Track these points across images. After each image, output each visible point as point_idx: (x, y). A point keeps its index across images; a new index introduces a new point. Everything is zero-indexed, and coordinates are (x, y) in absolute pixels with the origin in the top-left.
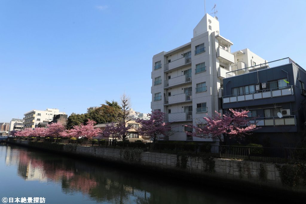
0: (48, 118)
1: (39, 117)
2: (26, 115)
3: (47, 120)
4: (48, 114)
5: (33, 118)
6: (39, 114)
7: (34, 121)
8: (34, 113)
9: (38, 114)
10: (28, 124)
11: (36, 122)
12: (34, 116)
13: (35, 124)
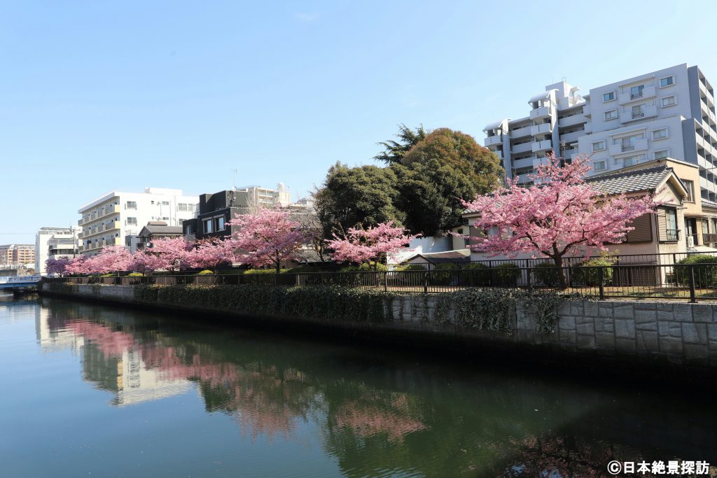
0: (158, 216)
1: (131, 213)
2: (85, 212)
3: (155, 220)
4: (155, 203)
5: (116, 216)
6: (131, 205)
7: (118, 225)
8: (114, 200)
9: (129, 203)
10: (98, 238)
11: (125, 228)
12: (117, 208)
13: (123, 235)
